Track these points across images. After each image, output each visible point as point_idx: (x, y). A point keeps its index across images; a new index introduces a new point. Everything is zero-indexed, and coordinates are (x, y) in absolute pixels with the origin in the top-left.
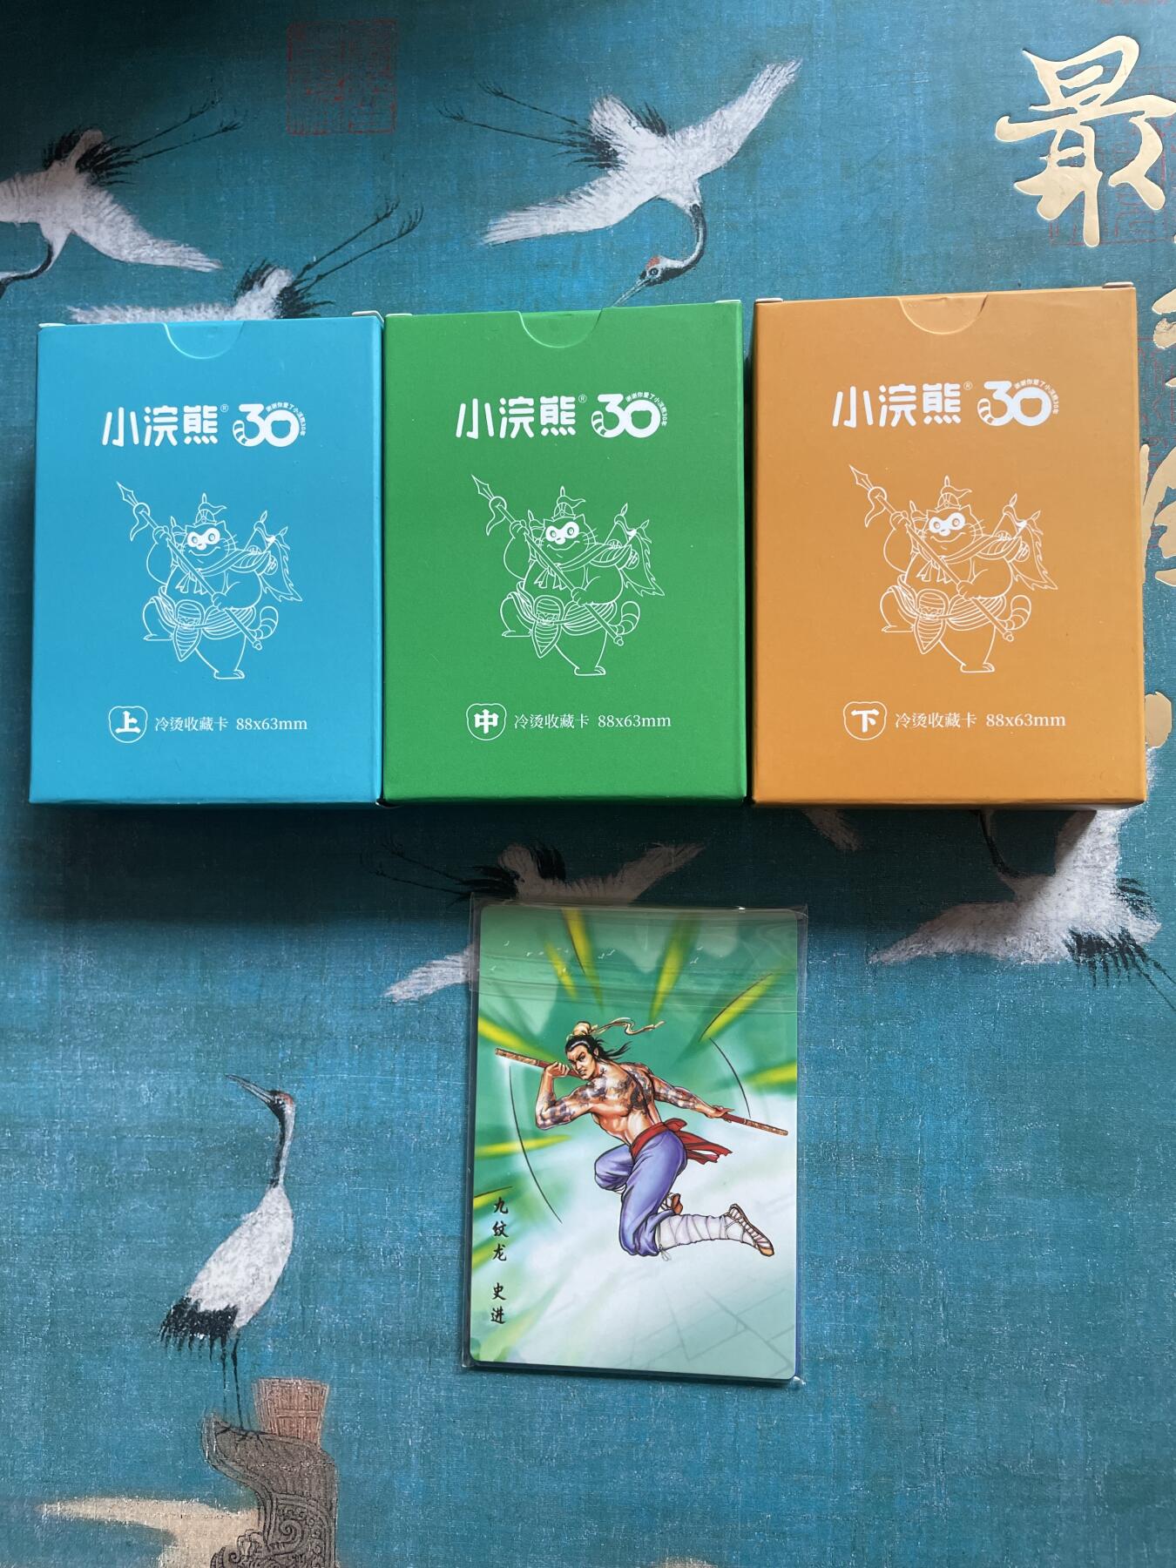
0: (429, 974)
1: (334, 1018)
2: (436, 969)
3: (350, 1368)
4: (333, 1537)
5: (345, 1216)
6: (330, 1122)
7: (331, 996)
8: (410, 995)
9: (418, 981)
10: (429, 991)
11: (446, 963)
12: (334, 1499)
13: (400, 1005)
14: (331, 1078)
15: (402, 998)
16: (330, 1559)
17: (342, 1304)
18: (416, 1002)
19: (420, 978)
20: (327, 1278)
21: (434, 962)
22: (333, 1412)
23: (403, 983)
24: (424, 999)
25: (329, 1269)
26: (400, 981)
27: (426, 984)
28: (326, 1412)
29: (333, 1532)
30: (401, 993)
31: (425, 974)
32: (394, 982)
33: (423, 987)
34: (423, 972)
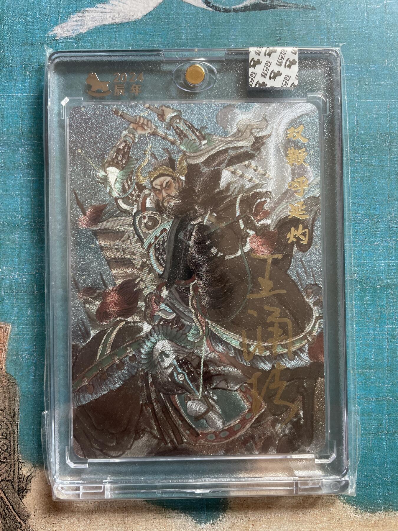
0: (84, 18)
1: (10, 52)
2: (89, 14)
3: (27, 311)
4: (16, 437)
5: (21, 199)
6: (8, 129)
7: (8, 36)
8: (68, 34)
9: (75, 23)
10: (84, 30)
11: (96, 9)
12: (17, 409)
13: (61, 41)
14: (8, 96)
15: (62, 35)
16: (14, 454)
17: (20, 264)
18: (74, 39)
19: (76, 21)
20: (8, 245)
21: (87, 9)
22: (15, 345)
23: (63, 25)
24: (80, 37)
25: (9, 239)
26: (61, 23)
27: (81, 25)
28: (9, 344)
29: (16, 433)
30: (62, 32)
31: (80, 18)
32: (56, 24)
33: (79, 28)
34: (78, 17)
